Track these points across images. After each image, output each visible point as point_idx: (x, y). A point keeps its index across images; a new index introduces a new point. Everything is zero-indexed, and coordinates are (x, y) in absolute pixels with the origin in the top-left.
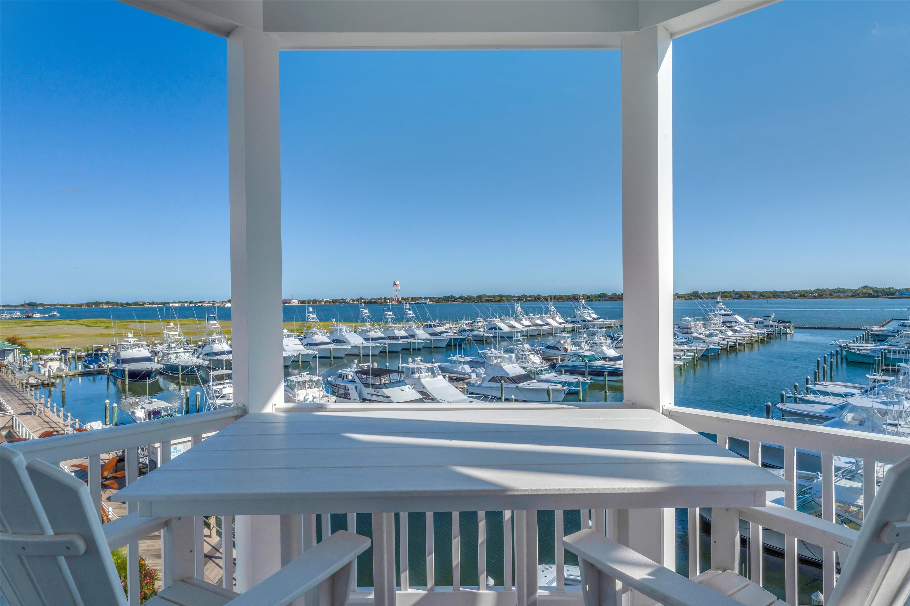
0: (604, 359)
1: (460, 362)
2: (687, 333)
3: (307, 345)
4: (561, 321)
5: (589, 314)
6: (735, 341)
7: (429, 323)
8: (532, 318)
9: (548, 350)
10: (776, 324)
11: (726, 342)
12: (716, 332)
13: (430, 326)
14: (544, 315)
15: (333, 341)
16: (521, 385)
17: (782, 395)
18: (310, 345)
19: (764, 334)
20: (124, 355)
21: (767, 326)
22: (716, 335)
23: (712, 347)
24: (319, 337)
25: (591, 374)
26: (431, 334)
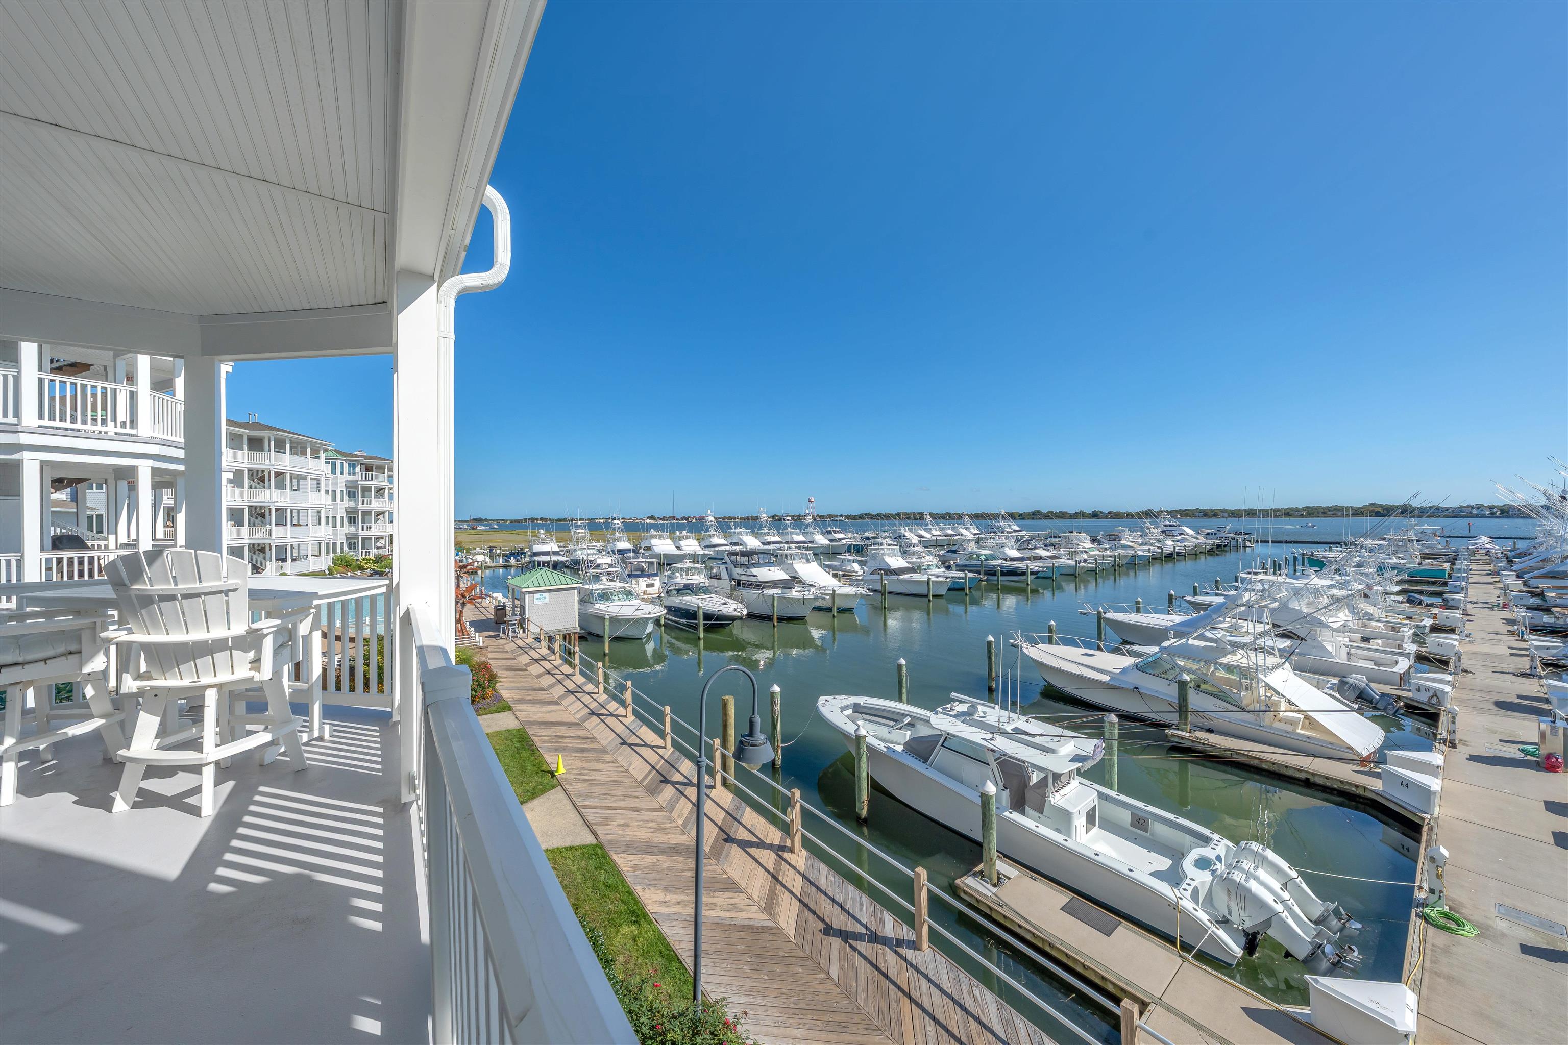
0: (1005, 560)
1: (849, 561)
2: (1115, 540)
3: (705, 547)
4: (976, 532)
5: (1010, 525)
6: (1172, 549)
7: (829, 529)
8: (943, 528)
9: (949, 554)
10: (1232, 535)
11: (1160, 551)
12: (1153, 541)
13: (830, 532)
14: (956, 525)
15: (731, 544)
16: (902, 577)
17: (1195, 588)
18: (708, 546)
19: (1212, 545)
20: (538, 548)
21: (1220, 538)
22: (1152, 544)
23: (1141, 553)
24: (716, 540)
25: (986, 574)
26: (831, 541)
